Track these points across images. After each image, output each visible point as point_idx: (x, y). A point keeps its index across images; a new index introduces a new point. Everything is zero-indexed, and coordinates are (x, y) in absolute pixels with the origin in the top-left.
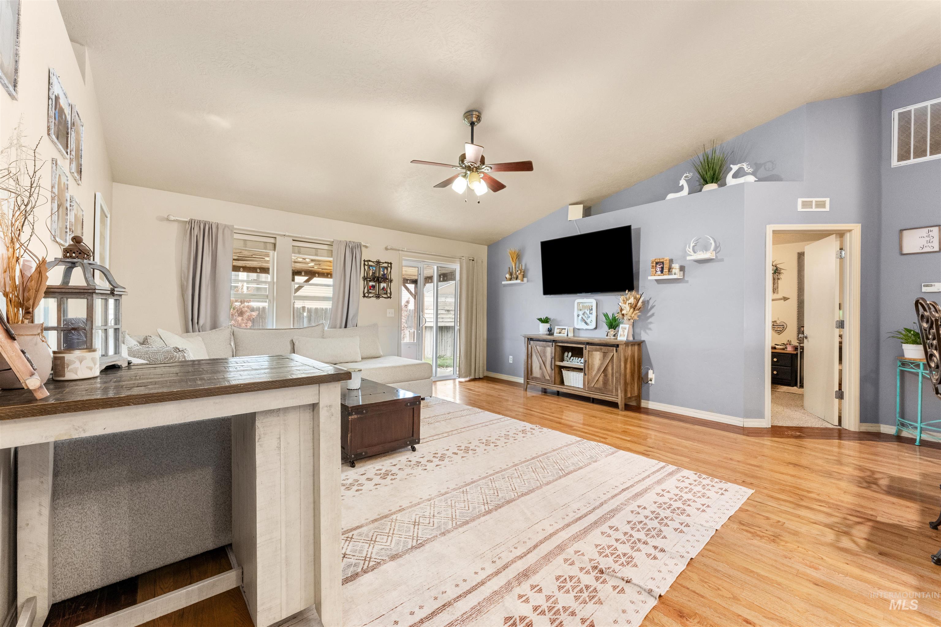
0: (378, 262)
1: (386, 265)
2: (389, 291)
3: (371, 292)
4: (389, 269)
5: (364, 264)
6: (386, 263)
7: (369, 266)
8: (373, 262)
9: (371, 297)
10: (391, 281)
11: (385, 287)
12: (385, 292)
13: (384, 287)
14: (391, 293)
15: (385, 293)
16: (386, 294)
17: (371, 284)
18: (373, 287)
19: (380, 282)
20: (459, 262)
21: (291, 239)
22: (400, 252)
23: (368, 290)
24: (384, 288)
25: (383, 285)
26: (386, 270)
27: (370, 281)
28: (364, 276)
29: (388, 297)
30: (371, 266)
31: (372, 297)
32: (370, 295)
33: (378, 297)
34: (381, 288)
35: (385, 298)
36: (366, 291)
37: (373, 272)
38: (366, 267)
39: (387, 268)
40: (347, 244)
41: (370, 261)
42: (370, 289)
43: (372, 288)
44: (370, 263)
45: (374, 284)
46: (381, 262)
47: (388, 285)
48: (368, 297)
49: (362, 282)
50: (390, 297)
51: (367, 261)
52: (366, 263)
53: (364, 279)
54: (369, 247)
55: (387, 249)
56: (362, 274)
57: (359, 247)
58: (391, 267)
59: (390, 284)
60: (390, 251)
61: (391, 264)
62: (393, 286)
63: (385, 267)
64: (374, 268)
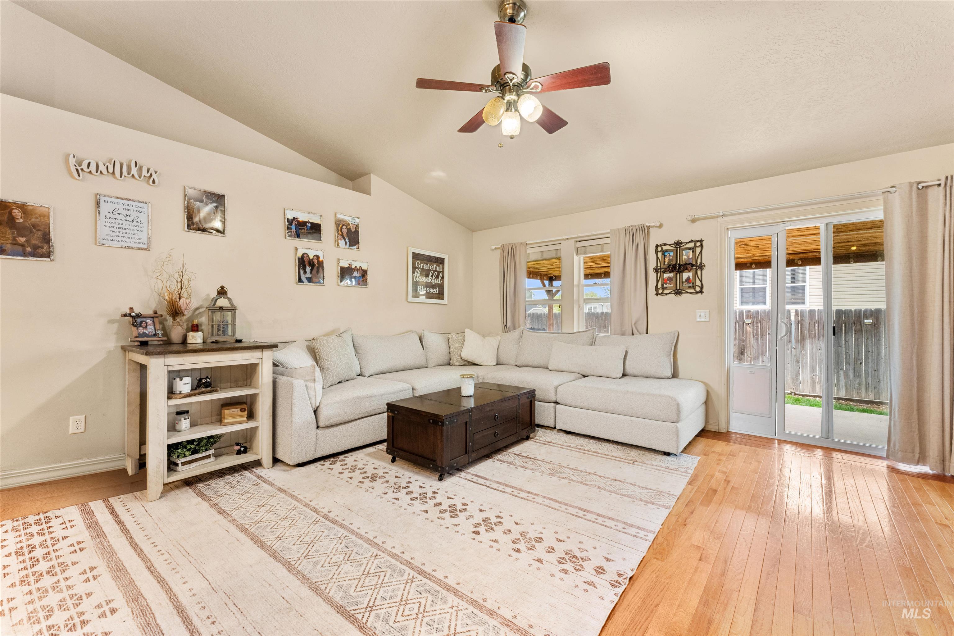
0: (678, 244)
1: (692, 245)
2: (698, 283)
3: (666, 288)
4: (698, 250)
5: (657, 252)
6: (692, 241)
7: (664, 252)
8: (670, 245)
9: (667, 294)
10: (702, 268)
11: (691, 278)
12: (691, 285)
13: (689, 277)
14: (702, 287)
15: (690, 287)
16: (694, 287)
17: (666, 275)
18: (670, 279)
19: (680, 272)
20: (882, 202)
21: (572, 241)
22: (719, 219)
23: (662, 285)
24: (688, 280)
25: (686, 275)
26: (691, 253)
27: (664, 272)
28: (657, 266)
29: (697, 292)
30: (667, 251)
31: (669, 293)
32: (666, 292)
33: (678, 292)
34: (684, 280)
35: (691, 293)
36: (659, 286)
37: (669, 260)
38: (660, 254)
40: (626, 230)
41: (665, 244)
42: (666, 284)
43: (668, 282)
44: (665, 248)
45: (671, 275)
46: (682, 243)
48: (662, 294)
49: (653, 276)
50: (701, 292)
51: (661, 245)
52: (659, 249)
53: (656, 270)
54: (660, 226)
55: (694, 221)
56: (652, 263)
57: (645, 230)
58: (702, 246)
59: (699, 272)
60: (698, 223)
61: (701, 241)
62: (707, 275)
63: (689, 249)
64: (672, 254)
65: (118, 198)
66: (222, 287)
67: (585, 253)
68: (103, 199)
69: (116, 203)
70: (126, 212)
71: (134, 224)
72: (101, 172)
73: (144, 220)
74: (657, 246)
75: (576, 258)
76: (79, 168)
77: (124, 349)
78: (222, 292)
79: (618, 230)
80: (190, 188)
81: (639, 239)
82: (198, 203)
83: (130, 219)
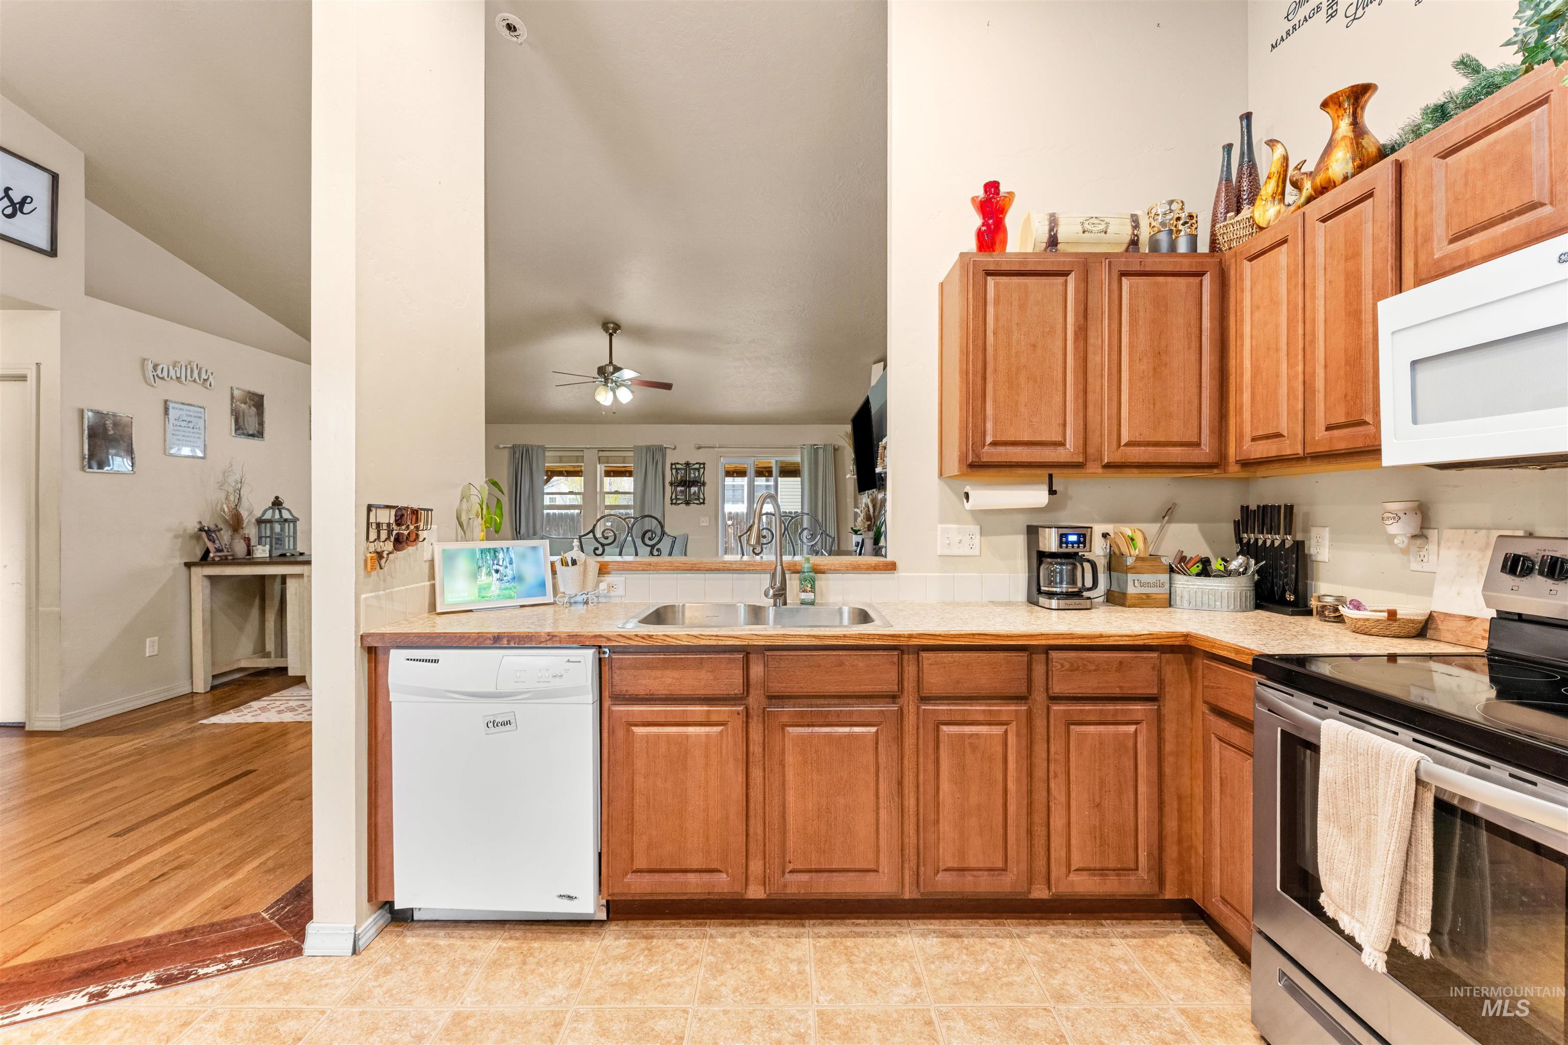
0: (687, 464)
1: (697, 466)
2: (702, 496)
3: (679, 499)
4: (702, 471)
5: (672, 469)
6: (697, 463)
7: (677, 469)
8: (681, 465)
9: (679, 504)
10: (704, 484)
11: (697, 492)
12: (697, 497)
13: (695, 491)
14: (704, 499)
15: (696, 499)
16: (698, 499)
17: (679, 489)
18: (681, 492)
19: (689, 487)
21: (596, 450)
22: (716, 449)
23: (676, 497)
24: (695, 493)
25: (694, 489)
26: (697, 473)
27: (677, 486)
28: (672, 480)
29: (701, 503)
30: (679, 469)
31: (681, 503)
32: (679, 502)
33: (687, 503)
34: (692, 493)
35: (697, 504)
36: (674, 497)
37: (681, 476)
38: (674, 471)
39: (698, 469)
40: (648, 448)
41: (678, 464)
42: (679, 496)
43: (680, 494)
44: (678, 466)
45: (683, 489)
46: (690, 464)
47: (699, 490)
48: (675, 504)
49: (668, 489)
50: (704, 503)
51: (675, 464)
52: (674, 467)
53: (671, 484)
54: (674, 449)
55: (699, 448)
56: (668, 479)
57: (662, 450)
58: (704, 467)
59: (702, 488)
60: (701, 450)
61: (704, 464)
62: (708, 489)
63: (696, 469)
64: (683, 472)
65: (183, 404)
66: (277, 498)
67: (607, 462)
68: (171, 405)
69: (181, 409)
70: (188, 419)
71: (195, 430)
72: (171, 378)
73: (201, 425)
74: (672, 464)
75: (598, 466)
76: (155, 374)
77: (188, 565)
78: (277, 503)
79: (641, 447)
80: (237, 389)
81: (658, 457)
82: (243, 405)
83: (191, 425)
